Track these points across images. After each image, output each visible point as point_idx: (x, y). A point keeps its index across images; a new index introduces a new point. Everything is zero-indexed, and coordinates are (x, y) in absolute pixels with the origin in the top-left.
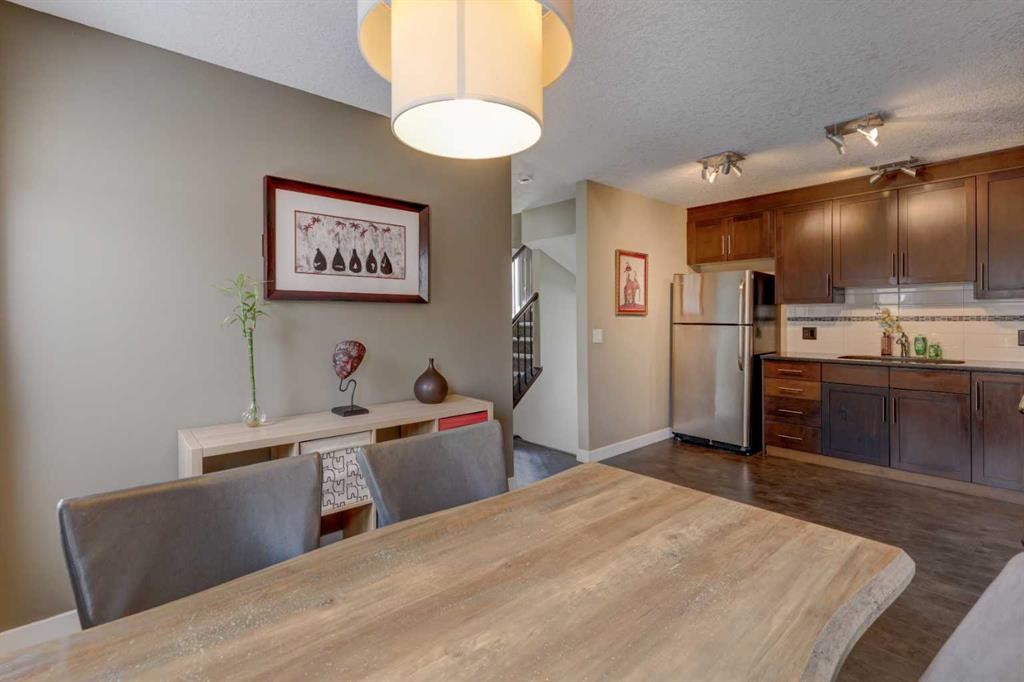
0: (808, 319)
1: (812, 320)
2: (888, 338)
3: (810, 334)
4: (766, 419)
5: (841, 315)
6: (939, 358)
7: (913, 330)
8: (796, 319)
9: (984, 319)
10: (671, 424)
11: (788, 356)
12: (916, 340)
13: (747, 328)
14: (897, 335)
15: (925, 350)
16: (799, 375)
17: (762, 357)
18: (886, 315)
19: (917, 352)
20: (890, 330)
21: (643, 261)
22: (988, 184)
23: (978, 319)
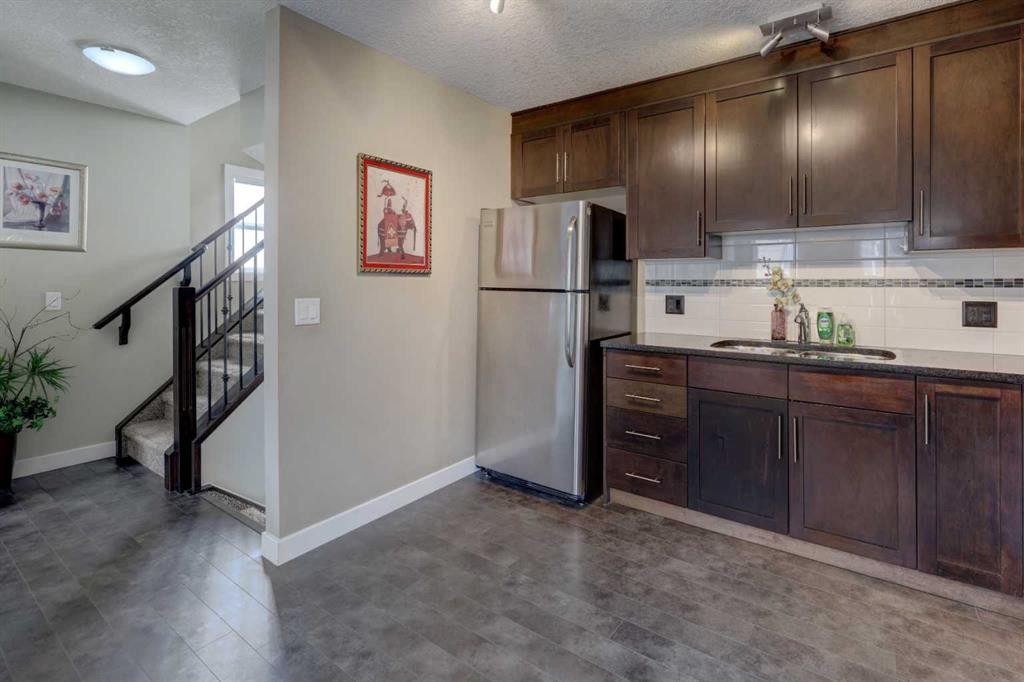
0: (673, 283)
1: (679, 285)
2: (780, 312)
3: (676, 306)
4: (609, 445)
5: (717, 278)
6: (851, 346)
7: (816, 301)
8: (657, 283)
9: (914, 283)
10: (476, 454)
11: (647, 343)
12: (819, 315)
13: (580, 295)
14: (793, 310)
15: (832, 331)
16: (655, 374)
17: (604, 344)
18: (777, 278)
19: (821, 334)
20: (783, 300)
21: (421, 182)
22: (932, 58)
23: (906, 283)
